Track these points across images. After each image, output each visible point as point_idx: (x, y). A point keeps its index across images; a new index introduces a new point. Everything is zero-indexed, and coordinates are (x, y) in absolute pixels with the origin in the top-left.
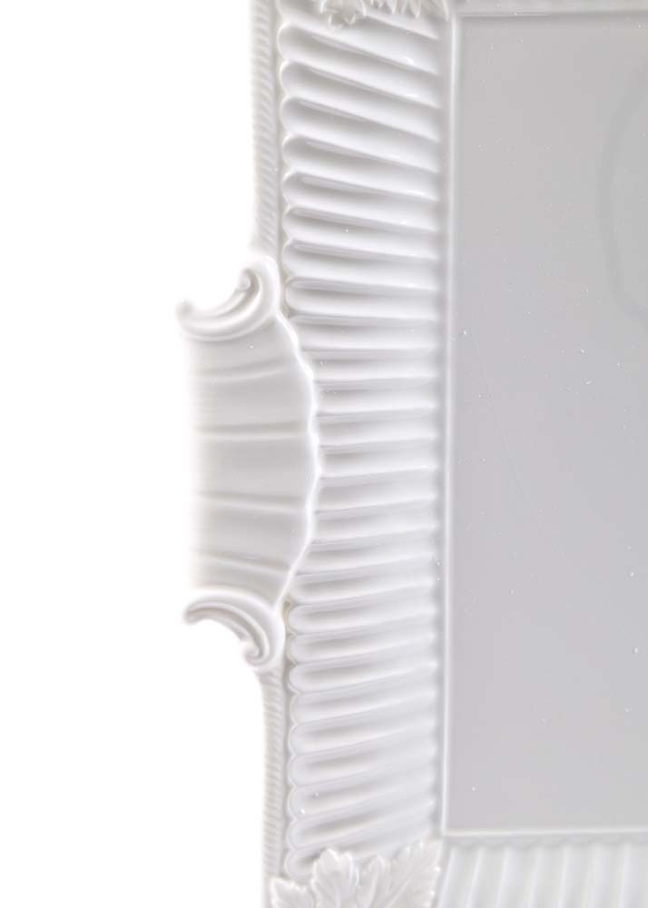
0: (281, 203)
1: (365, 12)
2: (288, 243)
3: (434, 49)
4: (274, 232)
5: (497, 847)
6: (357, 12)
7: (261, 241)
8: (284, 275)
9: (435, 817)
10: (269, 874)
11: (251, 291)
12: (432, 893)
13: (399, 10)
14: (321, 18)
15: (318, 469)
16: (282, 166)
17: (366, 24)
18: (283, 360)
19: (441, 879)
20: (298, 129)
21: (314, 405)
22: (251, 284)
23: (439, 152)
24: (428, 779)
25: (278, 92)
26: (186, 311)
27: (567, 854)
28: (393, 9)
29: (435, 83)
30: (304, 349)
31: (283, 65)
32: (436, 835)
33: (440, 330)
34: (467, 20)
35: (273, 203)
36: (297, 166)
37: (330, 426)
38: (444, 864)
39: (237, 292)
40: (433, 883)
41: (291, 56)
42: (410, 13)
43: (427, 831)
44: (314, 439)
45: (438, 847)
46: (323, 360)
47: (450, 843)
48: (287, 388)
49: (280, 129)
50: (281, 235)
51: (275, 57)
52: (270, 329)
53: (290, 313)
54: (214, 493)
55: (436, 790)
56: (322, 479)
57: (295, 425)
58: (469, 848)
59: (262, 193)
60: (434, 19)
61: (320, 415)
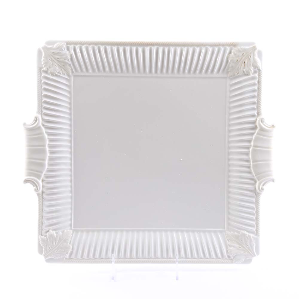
0: (42, 106)
1: (56, 73)
2: (43, 113)
3: (69, 80)
4: (40, 111)
5: (82, 231)
6: (55, 74)
7: (38, 112)
8: (42, 118)
9: (71, 225)
10: (39, 234)
11: (36, 121)
12: (70, 240)
13: (62, 73)
14: (49, 74)
15: (48, 154)
16: (42, 99)
17: (56, 75)
18: (42, 133)
19: (71, 241)
20: (45, 93)
21: (47, 142)
22: (36, 120)
23: (70, 98)
24: (69, 217)
25: (41, 87)
26: (25, 124)
27: (96, 233)
28: (61, 73)
29: (69, 86)
30: (46, 132)
31: (42, 82)
32: (71, 229)
33: (71, 131)
34: (75, 76)
35: (41, 106)
36: (44, 99)
37: (50, 147)
38: (72, 234)
39: (34, 121)
40: (70, 238)
41: (44, 80)
42: (64, 74)
43: (69, 228)
44: (47, 149)
45: (71, 231)
46: (49, 134)
47: (74, 230)
48: (42, 139)
49: (42, 93)
50: (42, 111)
51: (41, 81)
52: (39, 128)
53: (43, 125)
54: (29, 158)
55: (71, 219)
56: (49, 156)
57: (44, 146)
58: (77, 231)
59: (38, 104)
60: (69, 76)
61: (48, 144)
